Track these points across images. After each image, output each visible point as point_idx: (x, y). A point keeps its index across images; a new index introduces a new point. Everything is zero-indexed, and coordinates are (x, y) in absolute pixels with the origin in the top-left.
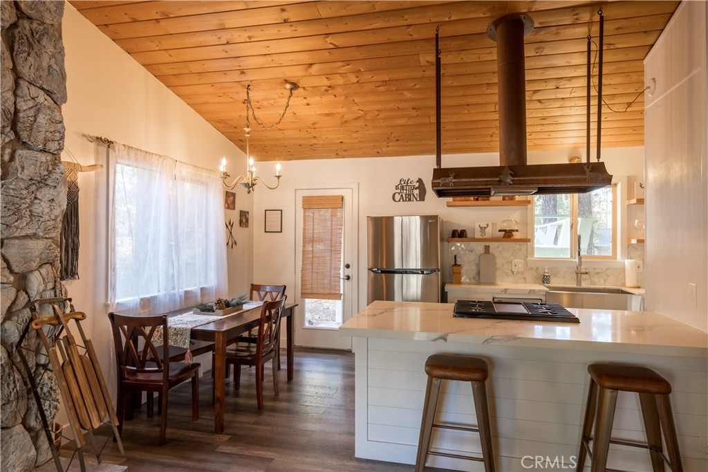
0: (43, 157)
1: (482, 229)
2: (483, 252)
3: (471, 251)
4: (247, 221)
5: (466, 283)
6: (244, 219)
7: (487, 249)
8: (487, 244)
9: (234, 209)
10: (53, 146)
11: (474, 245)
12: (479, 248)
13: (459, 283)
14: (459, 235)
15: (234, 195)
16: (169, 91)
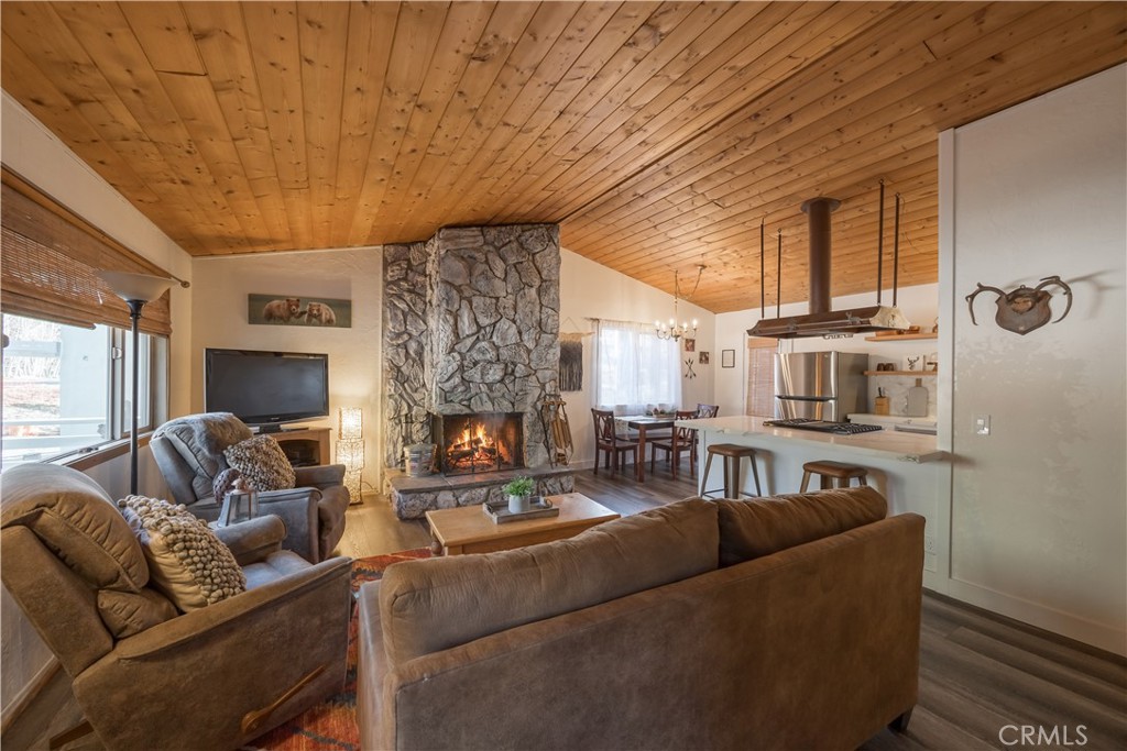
0: (550, 336)
1: (912, 363)
2: (914, 385)
3: (901, 384)
4: (707, 359)
5: (895, 415)
6: (704, 357)
7: (919, 382)
8: (918, 377)
9: (693, 350)
10: (554, 331)
11: (903, 378)
12: (910, 381)
13: (887, 414)
14: (886, 368)
15: (693, 341)
16: (639, 282)
